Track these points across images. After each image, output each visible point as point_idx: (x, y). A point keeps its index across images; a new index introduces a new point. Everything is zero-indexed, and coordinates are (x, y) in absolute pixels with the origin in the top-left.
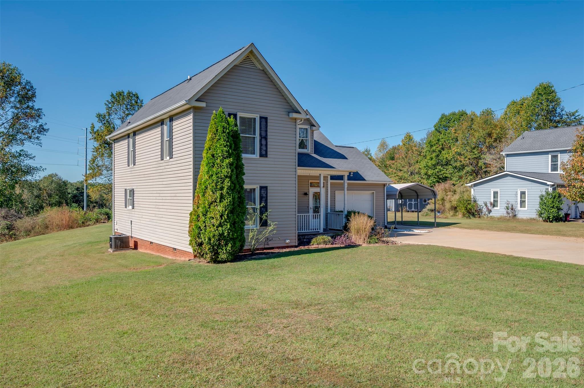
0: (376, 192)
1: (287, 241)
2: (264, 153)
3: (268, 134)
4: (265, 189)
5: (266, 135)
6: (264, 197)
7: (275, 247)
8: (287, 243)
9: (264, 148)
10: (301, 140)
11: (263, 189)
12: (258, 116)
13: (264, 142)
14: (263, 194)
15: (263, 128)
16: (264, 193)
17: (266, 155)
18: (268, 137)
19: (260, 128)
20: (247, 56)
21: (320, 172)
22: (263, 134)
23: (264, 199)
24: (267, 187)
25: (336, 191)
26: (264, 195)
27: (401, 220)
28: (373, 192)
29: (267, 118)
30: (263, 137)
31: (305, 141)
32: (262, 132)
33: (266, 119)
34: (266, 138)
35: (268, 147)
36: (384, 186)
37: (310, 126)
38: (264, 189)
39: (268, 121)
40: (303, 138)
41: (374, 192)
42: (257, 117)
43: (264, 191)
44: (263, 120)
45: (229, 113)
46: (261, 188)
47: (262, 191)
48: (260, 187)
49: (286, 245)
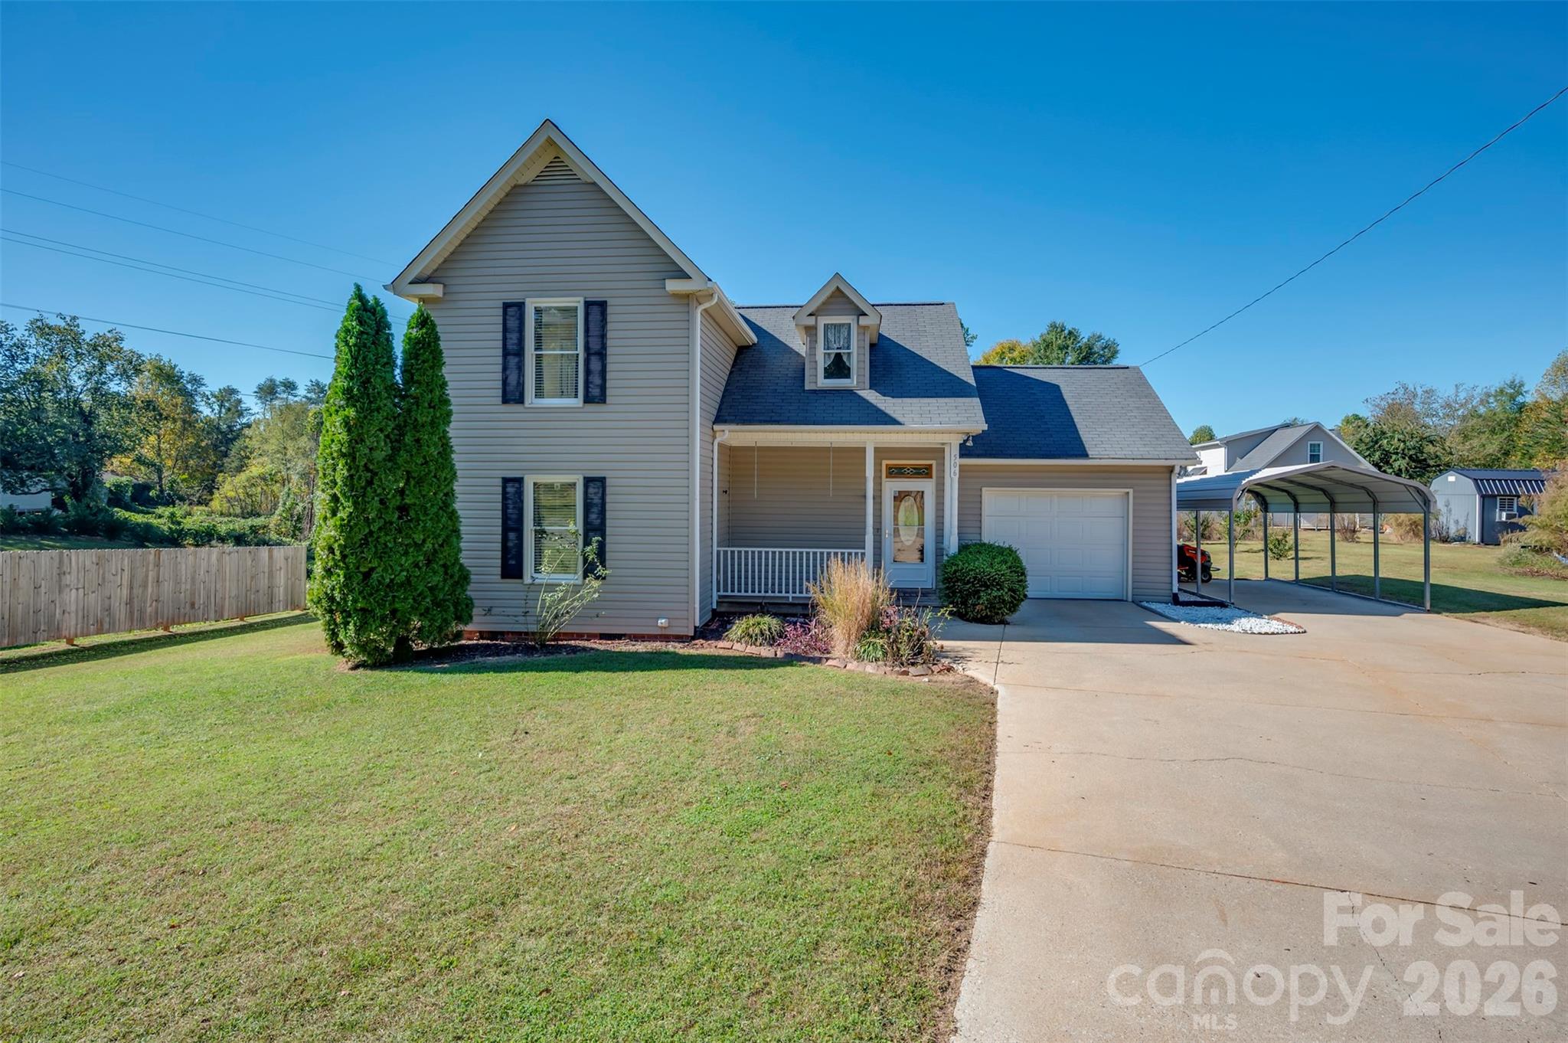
0: (1134, 492)
1: (662, 622)
2: (596, 392)
3: (609, 343)
4: (599, 484)
5: (604, 346)
6: (596, 505)
7: (624, 635)
8: (661, 628)
9: (596, 380)
10: (833, 356)
11: (591, 484)
12: (582, 300)
13: (595, 365)
14: (592, 496)
15: (595, 330)
16: (595, 494)
17: (602, 399)
18: (609, 351)
19: (587, 330)
20: (555, 158)
21: (864, 437)
22: (595, 346)
23: (595, 510)
24: (604, 478)
25: (984, 489)
26: (597, 500)
27: (1329, 574)
28: (1127, 490)
29: (606, 302)
30: (592, 351)
31: (845, 358)
32: (590, 339)
33: (602, 305)
34: (602, 355)
35: (609, 376)
36: (1172, 471)
37: (855, 317)
38: (596, 485)
39: (609, 310)
40: (839, 351)
41: (1131, 491)
42: (577, 302)
43: (596, 490)
44: (595, 310)
45: (504, 303)
46: (588, 481)
47: (591, 490)
48: (585, 478)
49: (659, 632)
